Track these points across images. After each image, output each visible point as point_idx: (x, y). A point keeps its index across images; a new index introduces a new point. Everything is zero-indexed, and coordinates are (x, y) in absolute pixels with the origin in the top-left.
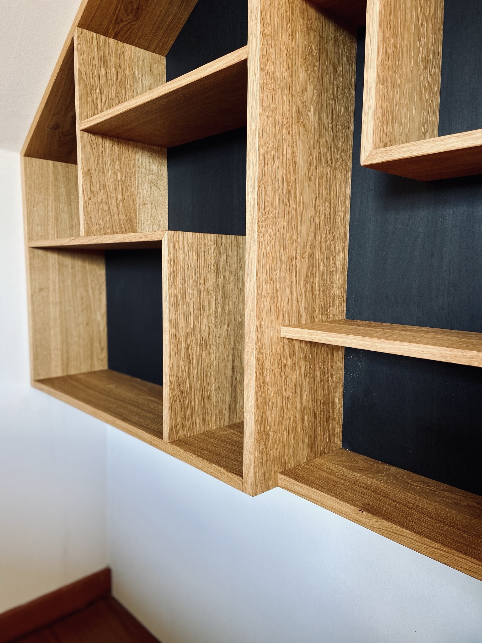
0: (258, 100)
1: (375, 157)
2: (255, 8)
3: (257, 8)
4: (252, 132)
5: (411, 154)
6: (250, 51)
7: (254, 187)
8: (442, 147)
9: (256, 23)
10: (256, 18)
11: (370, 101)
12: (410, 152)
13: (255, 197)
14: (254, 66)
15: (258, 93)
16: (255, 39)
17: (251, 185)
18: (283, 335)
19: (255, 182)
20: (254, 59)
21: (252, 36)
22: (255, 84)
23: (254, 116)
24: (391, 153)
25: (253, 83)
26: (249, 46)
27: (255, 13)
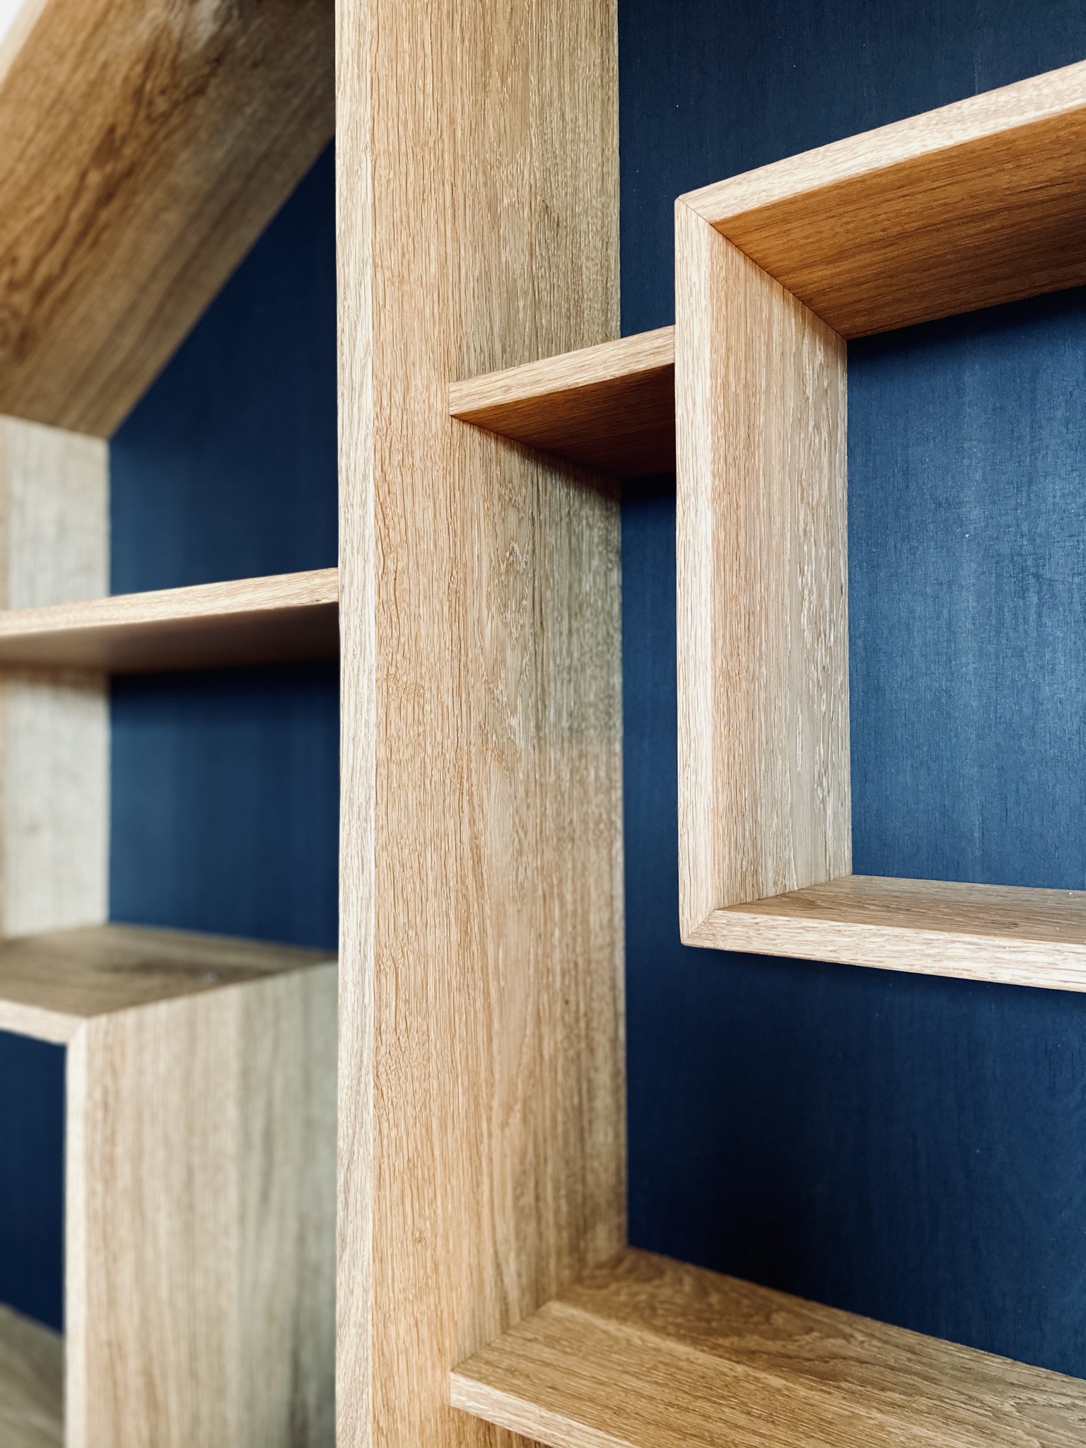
0: (372, 725)
1: (725, 932)
2: (359, 476)
3: (365, 476)
4: (356, 810)
6: (346, 586)
7: (363, 970)
9: (363, 517)
10: (364, 504)
13: (366, 1002)
14: (358, 632)
15: (373, 706)
16: (360, 558)
17: (353, 961)
18: (458, 1402)
19: (365, 956)
20: (359, 611)
21: (352, 548)
22: (364, 680)
23: (361, 768)
25: (358, 675)
26: (343, 573)
27: (359, 487)
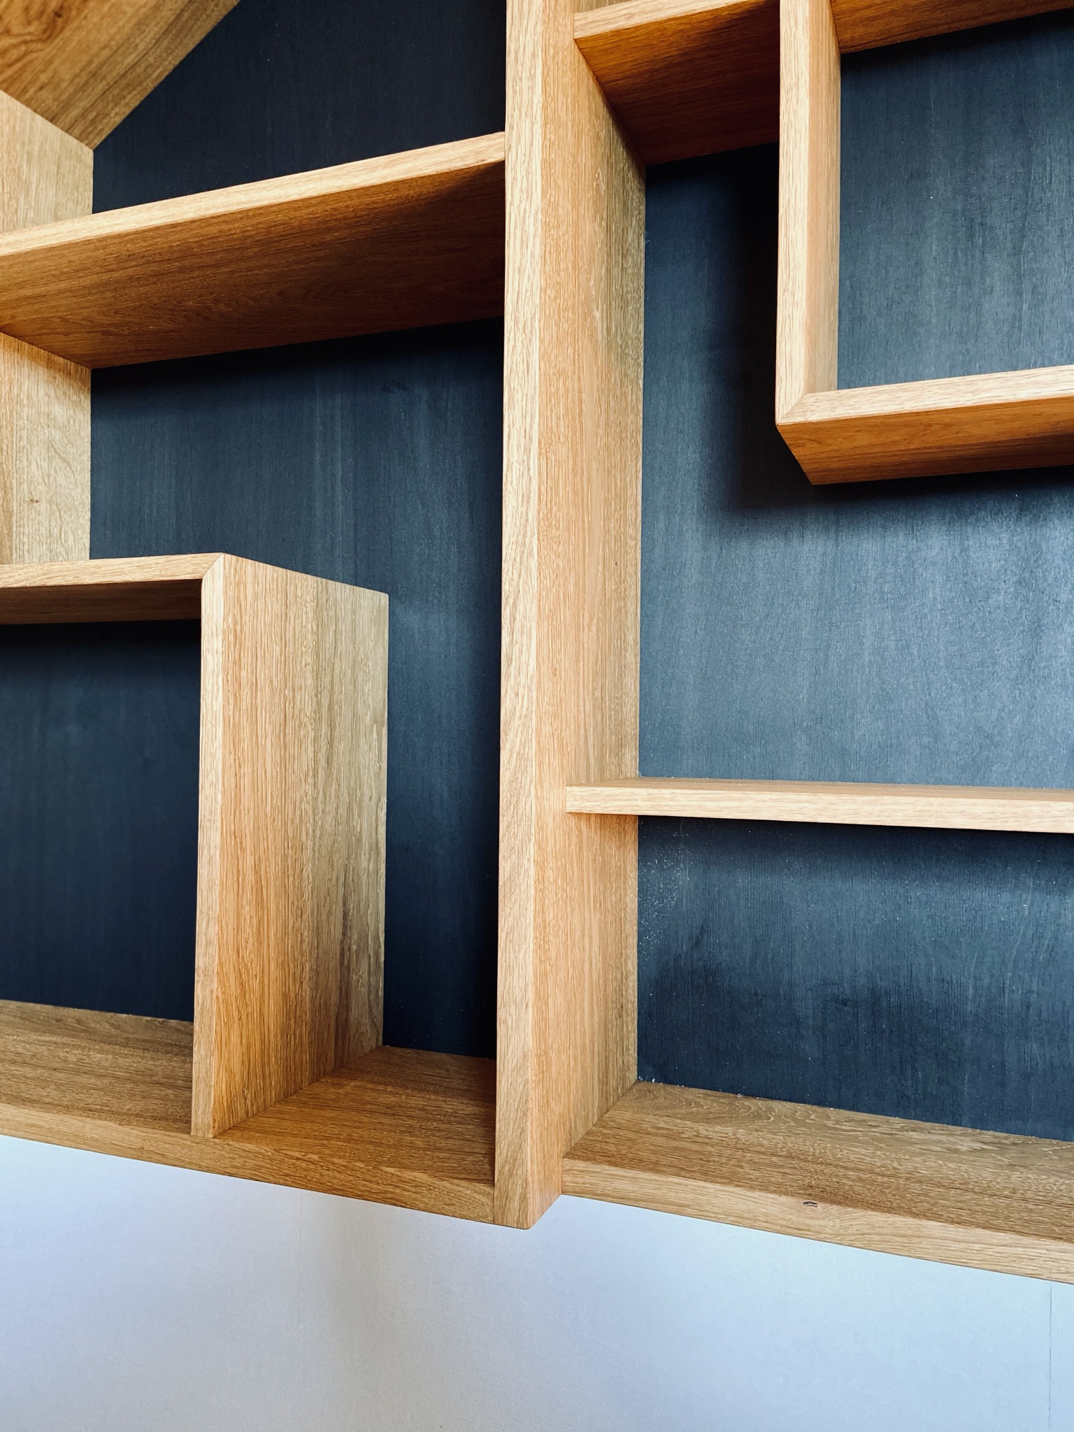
0: (537, 256)
1: (814, 408)
2: (528, 55)
3: (534, 55)
4: (521, 325)
5: (900, 406)
6: (513, 145)
7: (527, 451)
8: (970, 397)
9: (532, 88)
10: (532, 77)
11: (796, 294)
12: (898, 402)
13: (532, 473)
14: (525, 180)
15: (538, 241)
16: (528, 121)
17: (519, 446)
18: (573, 806)
19: (531, 439)
20: (526, 165)
21: (520, 114)
22: (530, 221)
23: (527, 291)
24: (851, 402)
25: (524, 217)
26: (511, 134)
27: (528, 64)
